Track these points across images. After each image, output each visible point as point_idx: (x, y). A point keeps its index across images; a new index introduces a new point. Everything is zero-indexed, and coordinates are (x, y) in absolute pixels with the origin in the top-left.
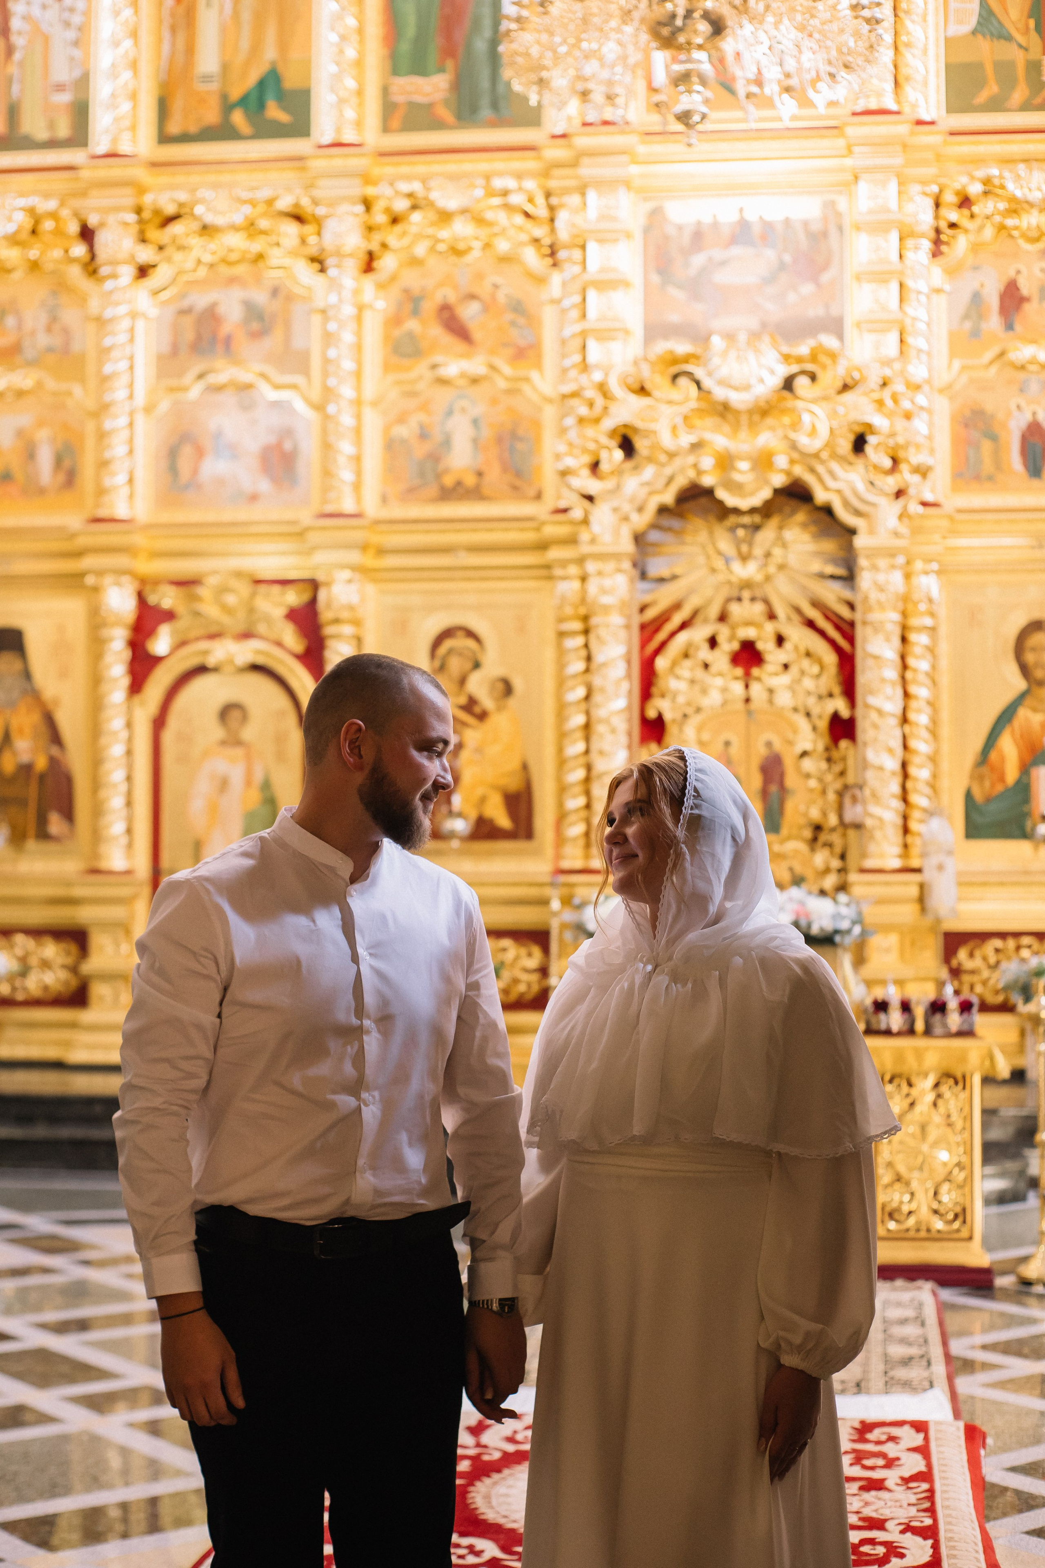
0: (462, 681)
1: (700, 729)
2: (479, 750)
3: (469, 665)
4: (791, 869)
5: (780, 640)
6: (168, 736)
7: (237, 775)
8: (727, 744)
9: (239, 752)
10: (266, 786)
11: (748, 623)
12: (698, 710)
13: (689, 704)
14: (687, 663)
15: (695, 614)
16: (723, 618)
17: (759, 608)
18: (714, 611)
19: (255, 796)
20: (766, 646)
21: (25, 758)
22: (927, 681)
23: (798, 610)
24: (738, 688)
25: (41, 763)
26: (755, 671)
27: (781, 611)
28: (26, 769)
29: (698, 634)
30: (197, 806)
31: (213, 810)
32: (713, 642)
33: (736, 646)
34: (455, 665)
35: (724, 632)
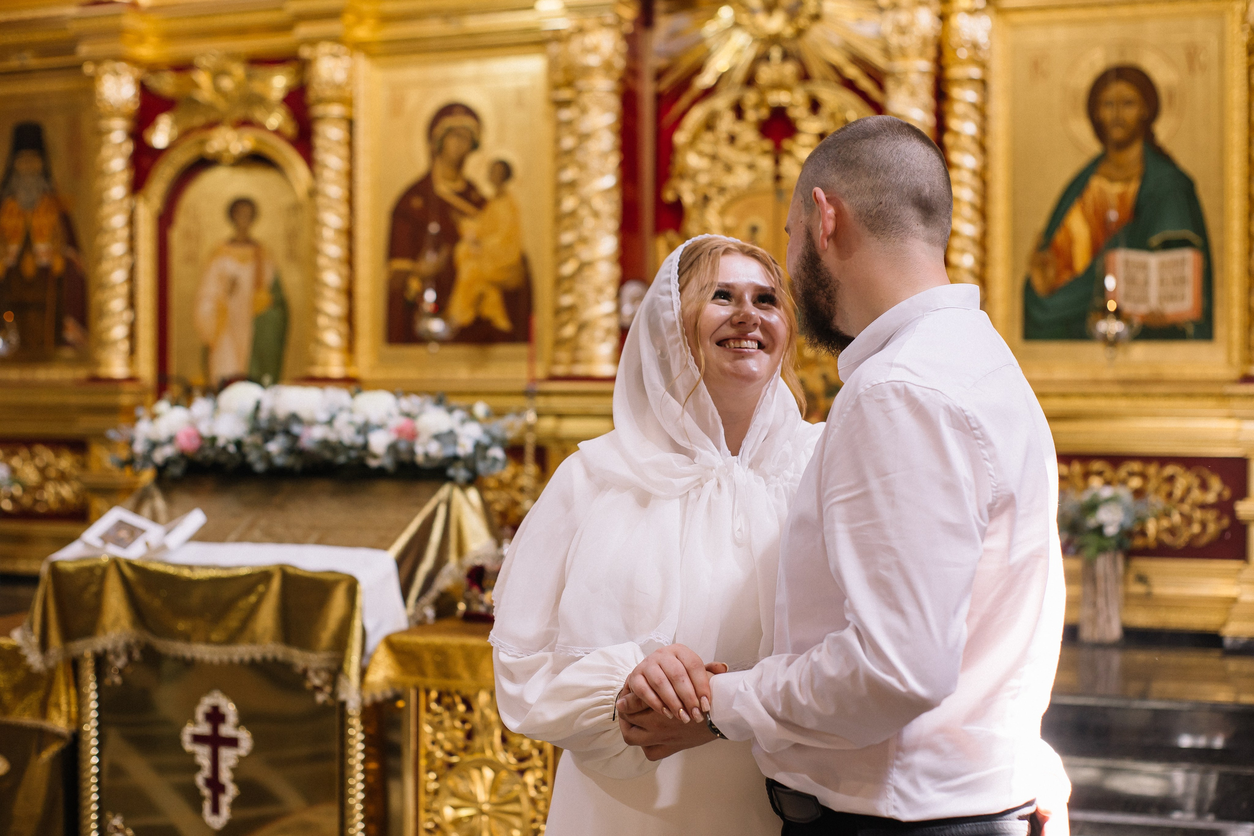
0: (459, 164)
1: (723, 212)
2: (477, 242)
3: (465, 146)
4: (825, 377)
5: (815, 106)
6: (176, 236)
7: (245, 274)
8: (754, 230)
9: (247, 251)
10: (277, 288)
11: (778, 86)
12: (722, 190)
13: (711, 184)
14: (708, 137)
15: (721, 78)
16: (750, 81)
17: (790, 69)
18: (739, 75)
19: (265, 298)
20: (799, 112)
21: (44, 260)
22: (974, 148)
23: (837, 70)
24: (766, 163)
25: (58, 266)
26: (786, 144)
27: (816, 69)
28: (44, 272)
29: (721, 103)
30: (206, 309)
31: (222, 312)
32: (738, 111)
33: (764, 113)
34: (453, 146)
35: (751, 97)
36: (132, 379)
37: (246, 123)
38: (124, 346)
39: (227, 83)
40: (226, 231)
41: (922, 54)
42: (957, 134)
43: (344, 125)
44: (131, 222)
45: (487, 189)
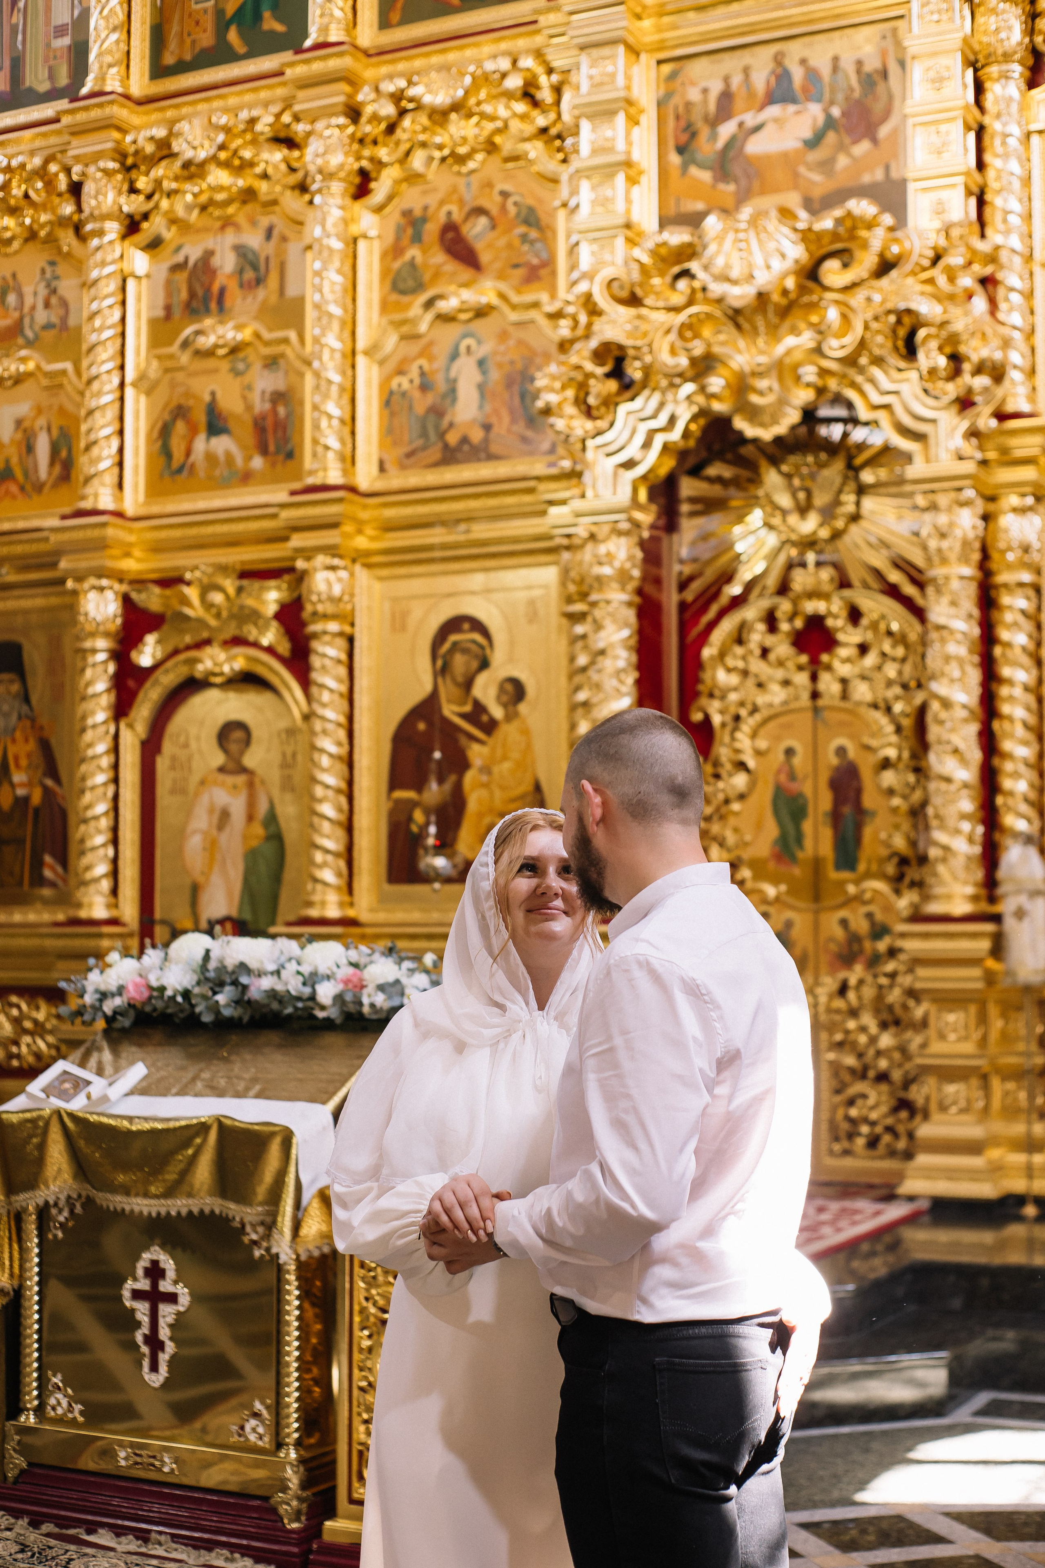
0: (468, 684)
1: (754, 735)
2: (486, 770)
3: (475, 664)
4: (870, 916)
5: (855, 615)
7: (238, 806)
8: (790, 752)
9: (241, 779)
10: (272, 819)
11: (814, 594)
12: (755, 710)
13: (742, 704)
14: (739, 650)
15: (749, 587)
16: (783, 589)
17: (826, 574)
18: (772, 581)
19: (259, 830)
20: (837, 623)
21: (21, 792)
22: (1026, 660)
23: (878, 574)
24: (802, 679)
25: (37, 798)
26: (825, 658)
27: (855, 575)
28: (23, 802)
29: (751, 612)
30: (195, 843)
31: (211, 847)
32: (771, 621)
33: (799, 623)
34: (459, 662)
35: (785, 606)
36: (114, 922)
37: (238, 641)
38: (105, 885)
39: (217, 598)
40: (219, 759)
41: (964, 559)
42: (1008, 645)
43: (342, 643)
44: (115, 749)
45: (497, 712)
